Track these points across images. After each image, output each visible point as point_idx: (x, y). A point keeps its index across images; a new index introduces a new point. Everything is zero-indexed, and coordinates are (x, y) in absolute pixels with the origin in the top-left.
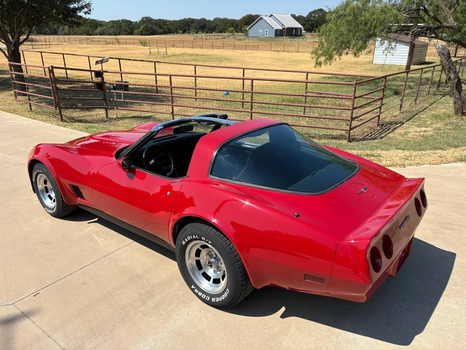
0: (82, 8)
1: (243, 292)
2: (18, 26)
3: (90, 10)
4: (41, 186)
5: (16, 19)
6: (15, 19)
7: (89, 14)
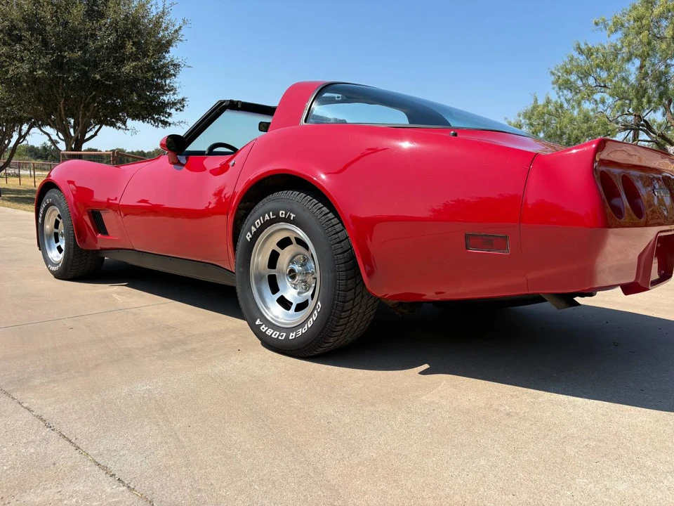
0: (174, 104)
1: (342, 322)
2: (84, 115)
3: (183, 107)
4: (49, 226)
5: (84, 106)
6: (82, 106)
7: (181, 110)
